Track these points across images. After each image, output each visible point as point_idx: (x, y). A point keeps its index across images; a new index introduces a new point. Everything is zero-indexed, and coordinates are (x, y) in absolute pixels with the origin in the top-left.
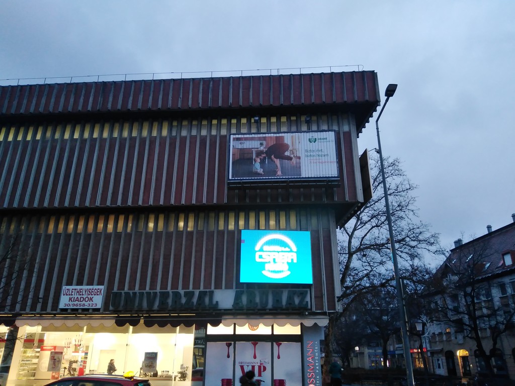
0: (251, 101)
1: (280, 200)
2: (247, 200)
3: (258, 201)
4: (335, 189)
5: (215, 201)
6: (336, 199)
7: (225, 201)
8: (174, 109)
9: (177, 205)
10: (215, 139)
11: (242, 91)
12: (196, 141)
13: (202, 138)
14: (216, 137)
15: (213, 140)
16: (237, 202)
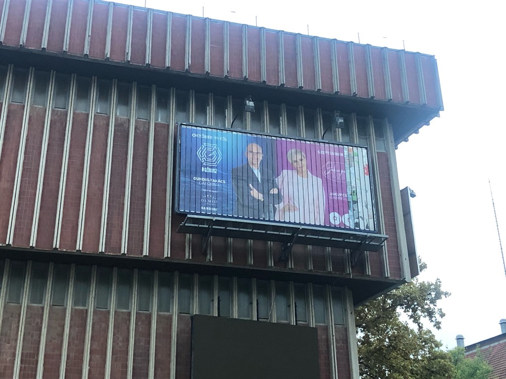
0: (226, 67)
1: (271, 263)
2: (210, 257)
3: (231, 260)
4: (367, 253)
6: (369, 272)
7: (167, 253)
8: (74, 56)
9: (65, 250)
10: (144, 127)
11: (211, 47)
12: (108, 125)
13: (119, 122)
14: (147, 123)
15: (142, 129)
16: (191, 258)
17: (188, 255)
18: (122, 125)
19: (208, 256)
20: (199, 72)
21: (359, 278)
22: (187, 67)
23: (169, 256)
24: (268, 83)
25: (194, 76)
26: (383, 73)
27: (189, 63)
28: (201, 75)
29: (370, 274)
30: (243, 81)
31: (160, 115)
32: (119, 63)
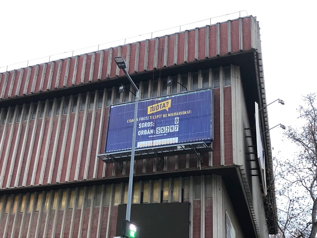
1: (154, 170)
5: (94, 176)
6: (210, 164)
8: (61, 88)
9: (62, 182)
17: (113, 174)
18: (90, 113)
23: (104, 177)
24: (148, 70)
25: (113, 79)
27: (108, 74)
28: (115, 77)
30: (135, 73)
32: (79, 85)
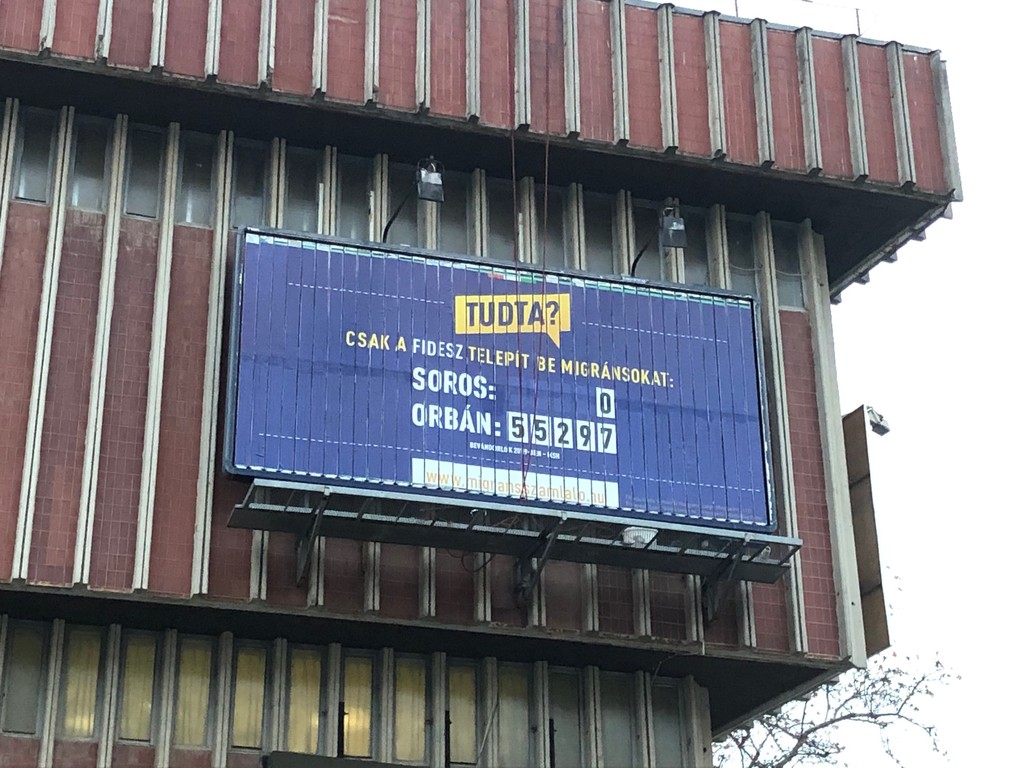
0: (371, 78)
1: (484, 611)
2: (317, 595)
3: (373, 601)
4: (746, 586)
5: (141, 579)
6: (750, 638)
7: (199, 583)
10: (146, 238)
11: (330, 21)
12: (46, 231)
13: (77, 222)
14: (154, 227)
15: (138, 243)
16: (263, 596)
17: (257, 588)
18: (82, 231)
19: (313, 591)
20: (297, 90)
21: (724, 654)
22: (263, 76)
23: (205, 591)
24: (485, 122)
25: (283, 100)
26: (799, 99)
27: (268, 66)
28: (301, 97)
29: (754, 645)
30: (416, 115)
31: (190, 206)
32: (78, 63)
